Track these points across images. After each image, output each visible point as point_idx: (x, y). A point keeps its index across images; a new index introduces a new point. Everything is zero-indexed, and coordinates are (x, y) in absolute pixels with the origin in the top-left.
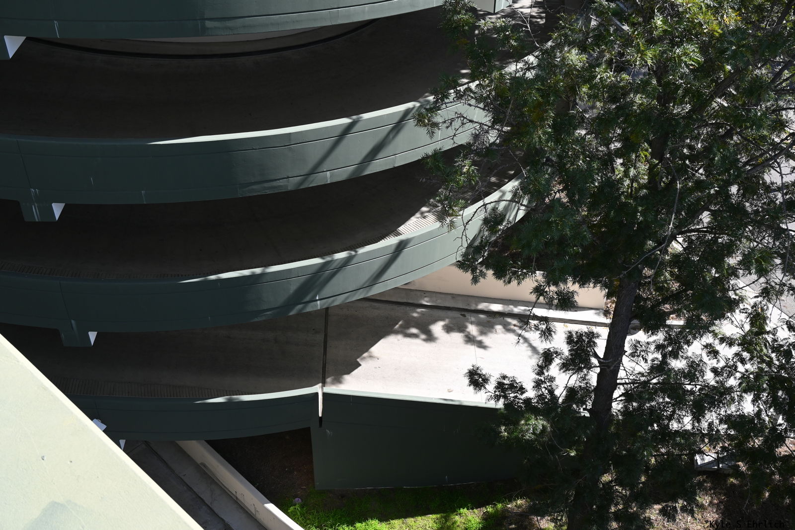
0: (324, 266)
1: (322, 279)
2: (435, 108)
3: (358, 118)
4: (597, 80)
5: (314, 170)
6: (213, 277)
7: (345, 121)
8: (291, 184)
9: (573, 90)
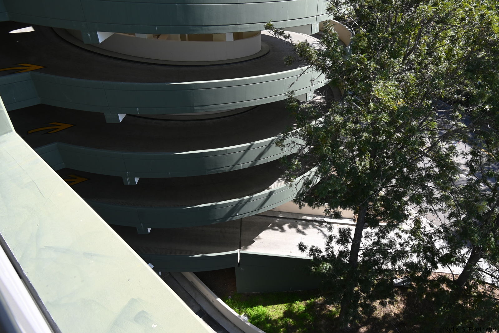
0: (240, 202)
1: (240, 206)
2: (283, 139)
3: (253, 143)
4: (348, 127)
5: (236, 164)
6: (196, 206)
7: (248, 144)
8: (227, 169)
9: (338, 131)
